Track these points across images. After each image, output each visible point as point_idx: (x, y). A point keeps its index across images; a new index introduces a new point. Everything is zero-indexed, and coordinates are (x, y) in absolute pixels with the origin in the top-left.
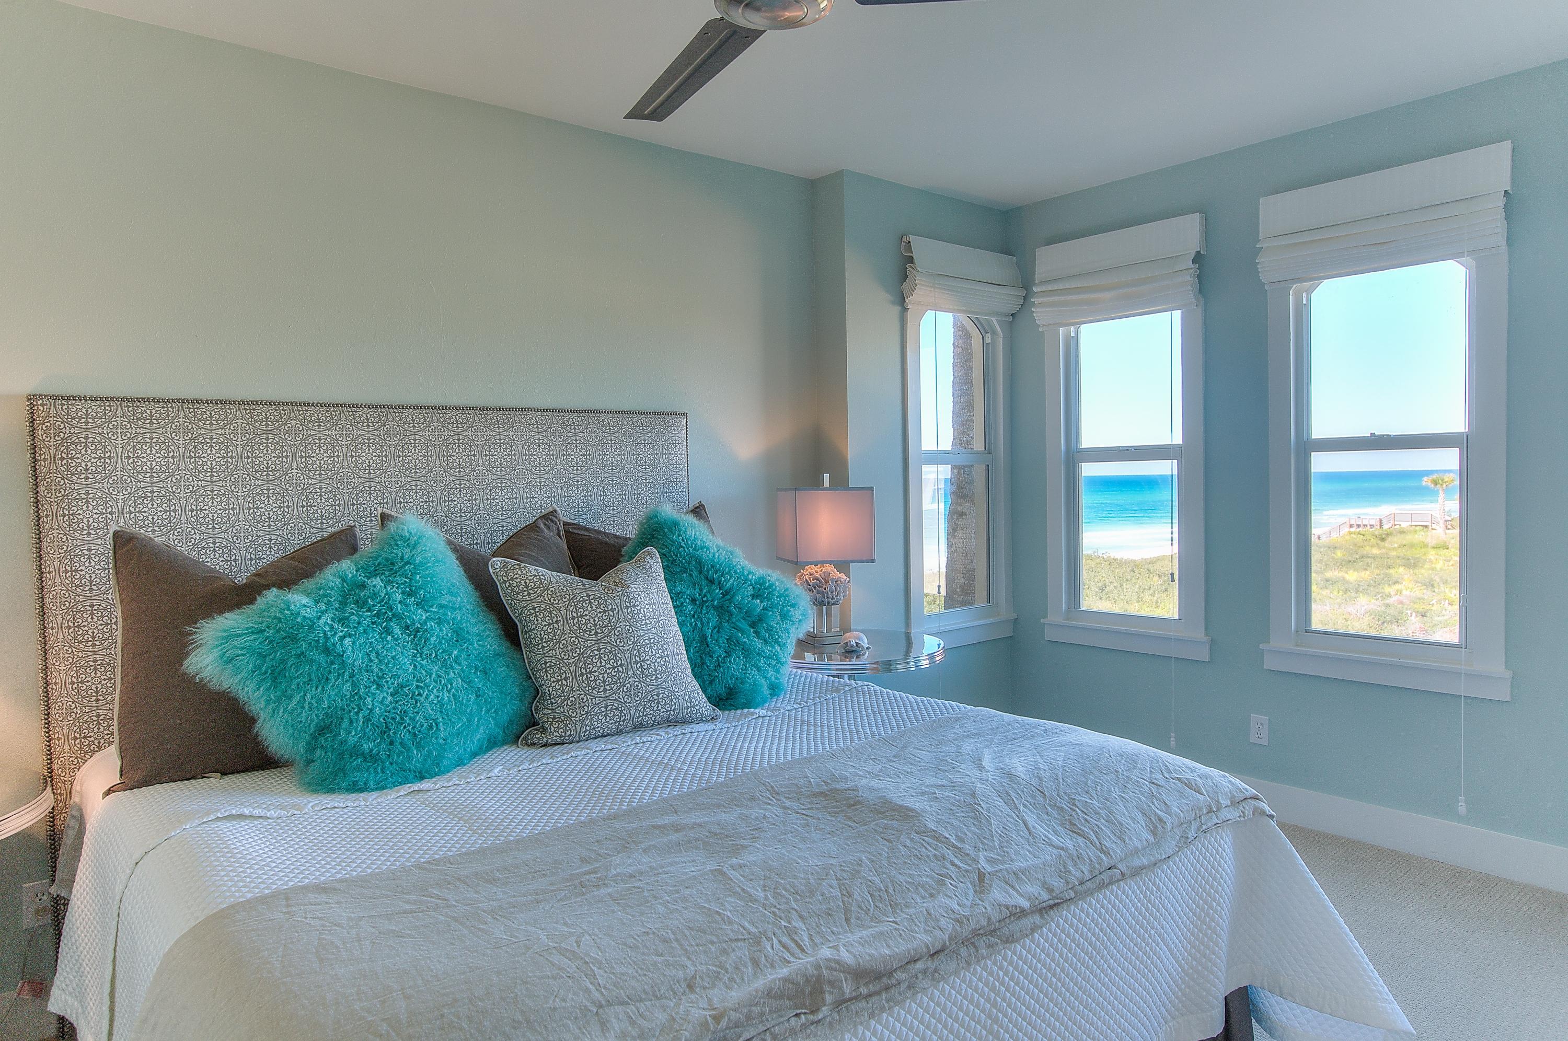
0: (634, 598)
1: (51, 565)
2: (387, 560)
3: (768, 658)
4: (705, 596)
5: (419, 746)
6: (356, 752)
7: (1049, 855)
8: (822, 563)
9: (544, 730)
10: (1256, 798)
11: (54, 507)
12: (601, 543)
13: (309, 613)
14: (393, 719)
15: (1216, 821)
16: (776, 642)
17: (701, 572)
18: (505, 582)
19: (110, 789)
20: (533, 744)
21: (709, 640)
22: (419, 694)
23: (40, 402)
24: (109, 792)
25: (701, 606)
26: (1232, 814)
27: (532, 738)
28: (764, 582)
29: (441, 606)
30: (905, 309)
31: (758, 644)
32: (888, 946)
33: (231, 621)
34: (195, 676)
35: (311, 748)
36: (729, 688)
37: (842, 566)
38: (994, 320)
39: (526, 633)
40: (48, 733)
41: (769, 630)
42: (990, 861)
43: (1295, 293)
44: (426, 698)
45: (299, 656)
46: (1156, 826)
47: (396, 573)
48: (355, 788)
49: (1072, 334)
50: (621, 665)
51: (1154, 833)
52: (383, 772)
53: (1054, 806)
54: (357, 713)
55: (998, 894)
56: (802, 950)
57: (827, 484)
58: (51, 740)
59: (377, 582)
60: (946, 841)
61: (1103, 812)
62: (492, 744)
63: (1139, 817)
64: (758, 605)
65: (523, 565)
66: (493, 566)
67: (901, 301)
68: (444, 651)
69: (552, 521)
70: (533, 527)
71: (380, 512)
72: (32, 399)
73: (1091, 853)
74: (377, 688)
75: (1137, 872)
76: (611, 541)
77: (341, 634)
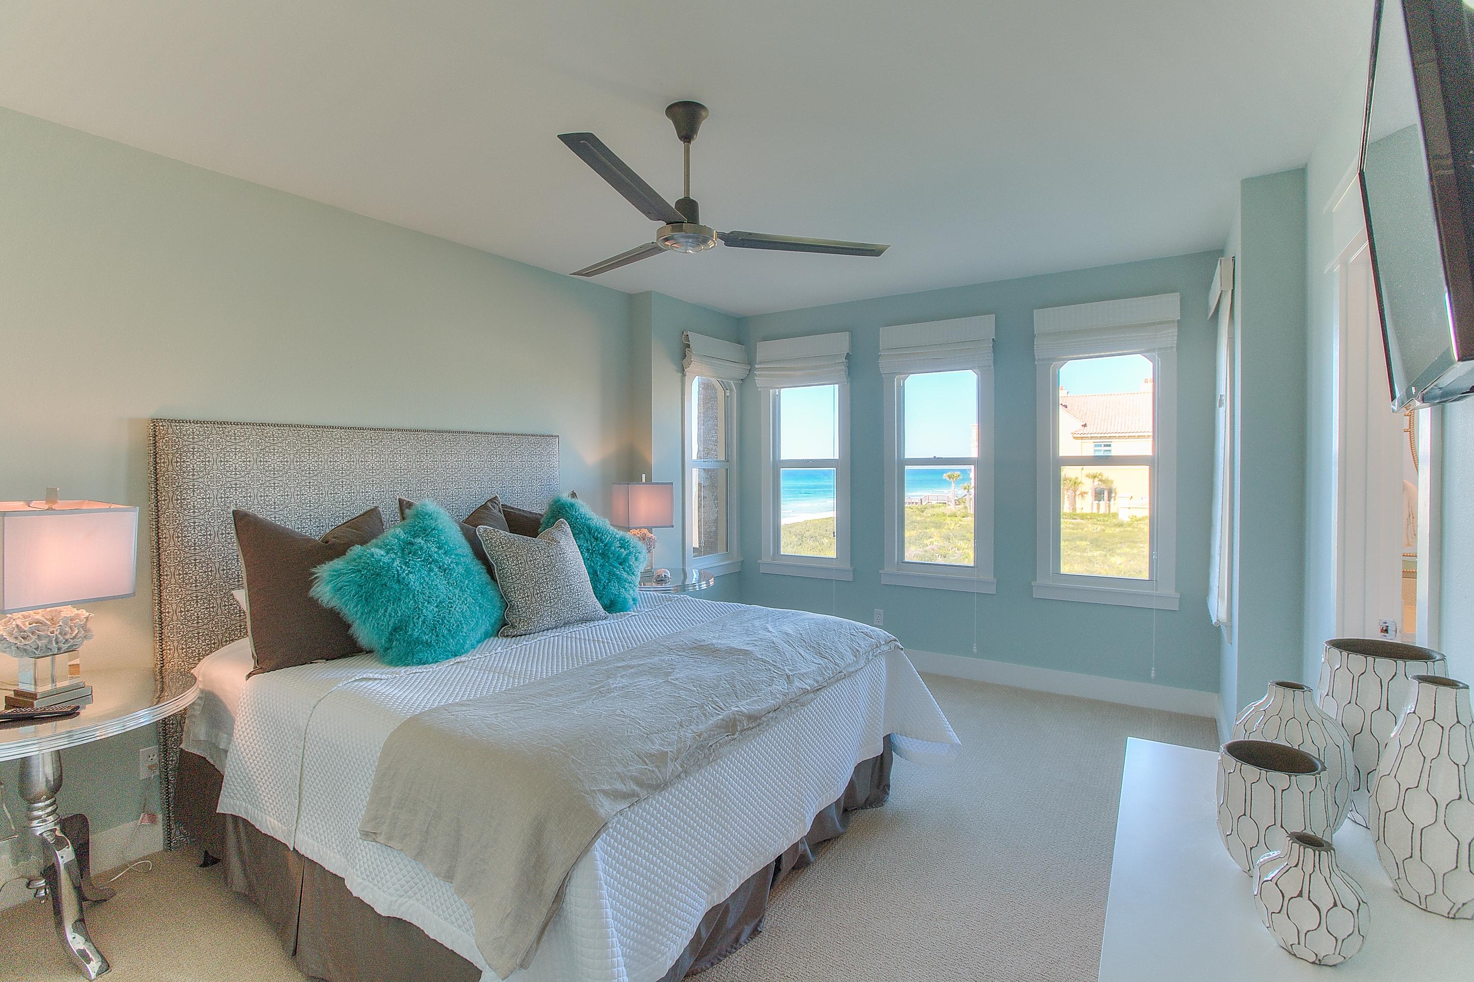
0: (563, 549)
1: (165, 533)
2: (421, 527)
3: (630, 583)
4: (594, 547)
5: (453, 638)
6: (418, 641)
7: (814, 667)
8: (640, 528)
9: (513, 626)
10: (895, 640)
11: (171, 494)
12: (523, 516)
13: (386, 559)
14: (438, 622)
15: (880, 651)
16: (633, 573)
17: (590, 533)
18: (487, 540)
19: (250, 673)
20: (507, 636)
21: (598, 573)
22: (451, 607)
23: (161, 424)
24: (249, 676)
25: (592, 554)
26: (885, 648)
27: (507, 632)
28: (624, 540)
29: (456, 555)
30: (684, 375)
31: (625, 575)
32: (759, 706)
33: (338, 564)
34: (318, 599)
35: (390, 641)
36: (611, 601)
37: (650, 529)
38: (732, 382)
39: (500, 570)
40: (161, 646)
41: (629, 567)
42: (790, 670)
43: (897, 380)
44: (455, 609)
45: (382, 585)
46: (856, 653)
47: (428, 535)
48: (421, 662)
49: (777, 394)
50: (559, 588)
51: (856, 657)
52: (435, 653)
53: (811, 646)
54: (418, 619)
55: (797, 683)
56: (723, 710)
57: (644, 480)
58: (163, 650)
59: (419, 540)
60: (769, 663)
61: (833, 648)
62: (487, 635)
63: (849, 650)
64: (624, 552)
65: (496, 530)
66: (479, 531)
67: (682, 370)
68: (461, 581)
69: (495, 503)
70: (485, 507)
71: (398, 498)
72: (155, 422)
73: (832, 665)
74: (428, 604)
75: (850, 675)
76: (528, 515)
77: (407, 572)
